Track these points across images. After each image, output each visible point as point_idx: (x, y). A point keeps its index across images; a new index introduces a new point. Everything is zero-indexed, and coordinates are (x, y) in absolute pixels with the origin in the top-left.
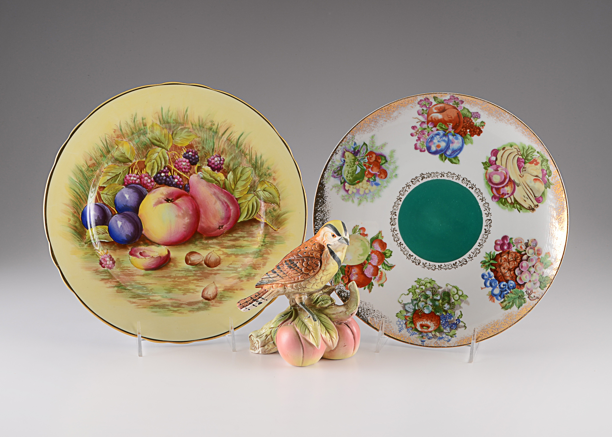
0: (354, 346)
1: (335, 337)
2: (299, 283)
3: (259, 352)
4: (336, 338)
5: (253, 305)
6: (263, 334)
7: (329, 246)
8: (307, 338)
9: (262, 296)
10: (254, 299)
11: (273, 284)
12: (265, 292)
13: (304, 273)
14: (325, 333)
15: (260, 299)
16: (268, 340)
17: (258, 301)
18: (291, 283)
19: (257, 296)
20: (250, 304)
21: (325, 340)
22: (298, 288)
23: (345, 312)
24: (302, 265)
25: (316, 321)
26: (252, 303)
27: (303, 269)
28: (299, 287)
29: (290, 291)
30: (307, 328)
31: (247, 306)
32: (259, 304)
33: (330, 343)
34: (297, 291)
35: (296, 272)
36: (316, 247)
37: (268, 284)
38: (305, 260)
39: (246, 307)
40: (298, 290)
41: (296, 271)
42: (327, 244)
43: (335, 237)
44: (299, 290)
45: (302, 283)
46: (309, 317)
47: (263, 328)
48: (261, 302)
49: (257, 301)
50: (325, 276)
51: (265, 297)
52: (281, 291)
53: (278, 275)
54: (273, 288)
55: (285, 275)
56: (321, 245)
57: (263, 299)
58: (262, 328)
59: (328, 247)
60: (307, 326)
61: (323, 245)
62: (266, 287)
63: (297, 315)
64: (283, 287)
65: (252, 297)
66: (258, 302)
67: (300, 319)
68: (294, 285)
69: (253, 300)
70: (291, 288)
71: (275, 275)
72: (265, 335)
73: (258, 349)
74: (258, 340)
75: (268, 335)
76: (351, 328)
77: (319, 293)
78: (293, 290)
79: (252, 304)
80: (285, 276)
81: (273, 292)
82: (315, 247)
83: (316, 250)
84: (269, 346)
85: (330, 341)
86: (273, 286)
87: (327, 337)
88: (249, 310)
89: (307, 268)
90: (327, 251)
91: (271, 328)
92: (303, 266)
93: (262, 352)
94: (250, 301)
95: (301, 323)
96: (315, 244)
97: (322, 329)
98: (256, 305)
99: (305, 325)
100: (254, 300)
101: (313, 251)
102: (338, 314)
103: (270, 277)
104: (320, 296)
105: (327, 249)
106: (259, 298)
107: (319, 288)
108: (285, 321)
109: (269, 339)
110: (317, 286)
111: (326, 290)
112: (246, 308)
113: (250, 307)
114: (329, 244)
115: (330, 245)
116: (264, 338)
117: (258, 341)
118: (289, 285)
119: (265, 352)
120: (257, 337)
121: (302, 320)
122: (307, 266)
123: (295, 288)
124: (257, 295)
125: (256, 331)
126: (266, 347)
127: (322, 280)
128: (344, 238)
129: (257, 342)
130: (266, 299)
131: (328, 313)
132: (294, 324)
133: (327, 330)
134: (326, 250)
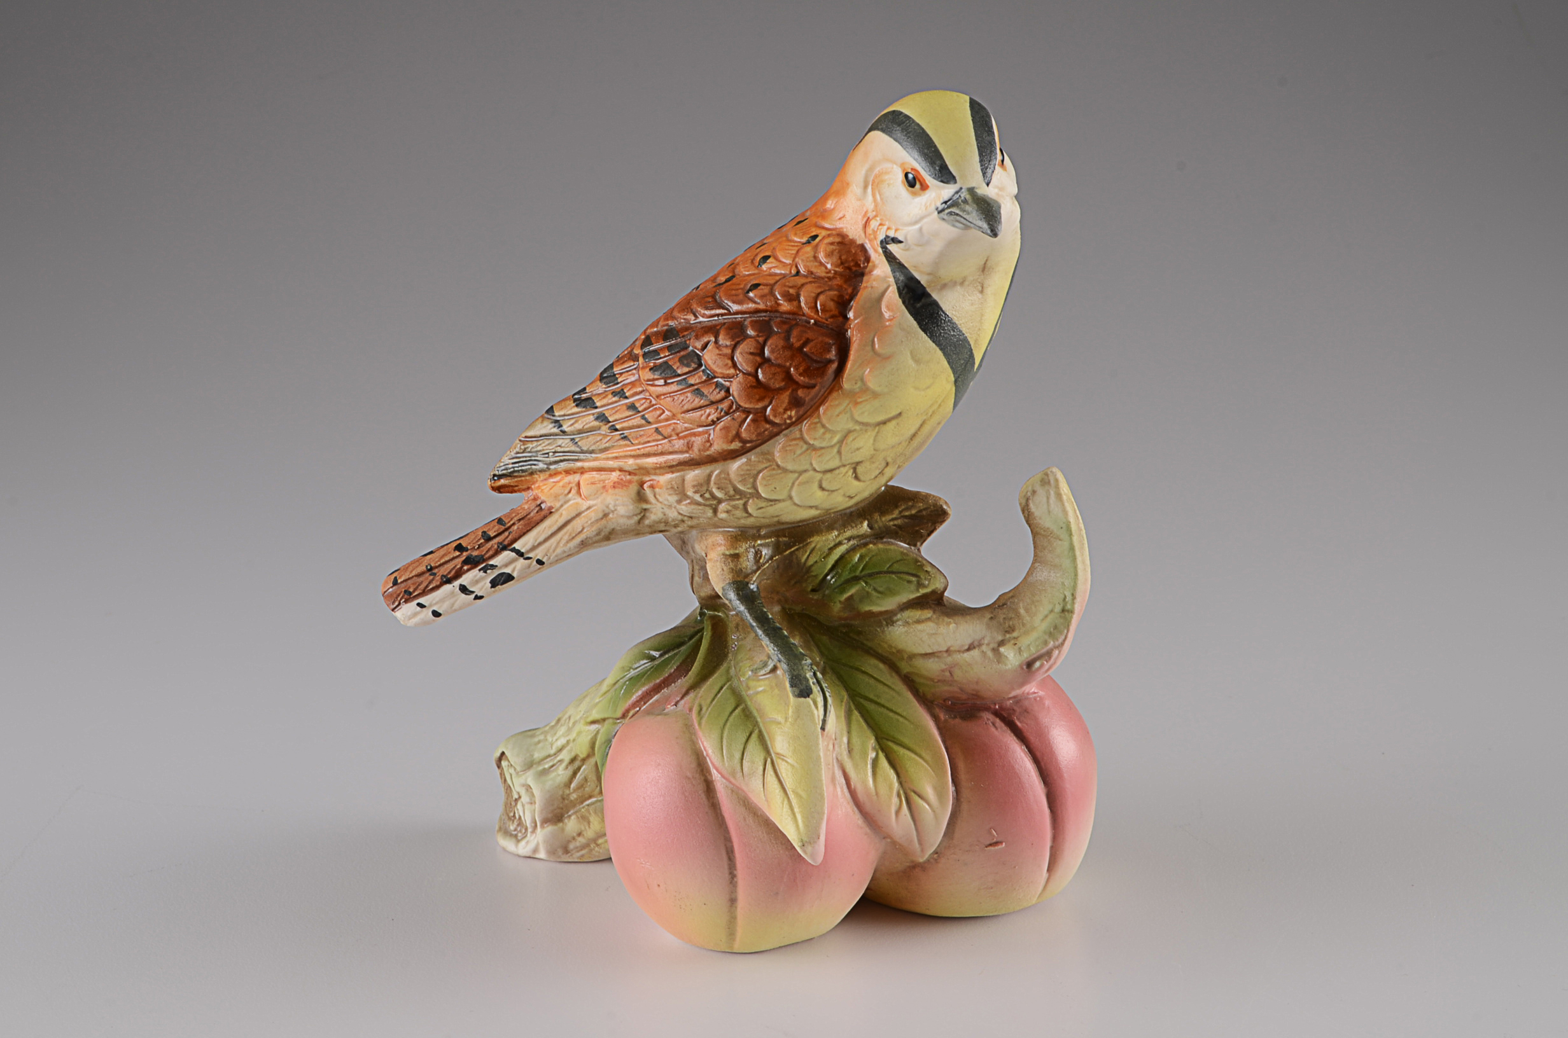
0: (1048, 844)
1: (929, 792)
2: (716, 470)
3: (535, 850)
4: (941, 795)
5: (464, 589)
6: (560, 750)
7: (892, 247)
8: (756, 794)
9: (515, 540)
10: (475, 553)
11: (582, 471)
12: (538, 518)
13: (739, 407)
14: (875, 762)
15: (507, 555)
16: (581, 786)
17: (493, 567)
18: (671, 468)
19: (489, 539)
20: (449, 581)
21: (868, 807)
22: (713, 497)
23: (995, 651)
24: (732, 359)
25: (805, 693)
26: (458, 574)
27: (735, 388)
28: (719, 494)
29: (672, 514)
30: (754, 736)
31: (424, 593)
32: (494, 583)
33: (900, 824)
34: (710, 513)
35: (698, 402)
36: (821, 256)
37: (557, 473)
38: (750, 332)
39: (421, 600)
40: (715, 511)
41: (698, 392)
42: (882, 237)
43: (924, 187)
44: (723, 506)
45: (735, 466)
46: (774, 669)
47: (562, 721)
48: (508, 570)
49: (485, 570)
50: (871, 434)
51: (534, 548)
52: (622, 510)
53: (602, 418)
54: (579, 493)
55: (637, 420)
56: (853, 242)
57: (520, 554)
58: (559, 720)
59: (890, 258)
60: (756, 724)
61: (862, 247)
62: (546, 490)
63: (719, 653)
64: (634, 488)
65: (464, 543)
66: (492, 574)
67: (729, 680)
68: (693, 475)
69: (465, 562)
70: (673, 499)
71: (588, 419)
72: (565, 756)
73: (534, 831)
74: (530, 782)
75: (584, 760)
76: (1032, 738)
77: (848, 533)
78: (685, 508)
79: (457, 583)
80: (639, 426)
81: (578, 515)
82: (815, 258)
83: (820, 272)
84: (584, 819)
85: (898, 812)
86: (578, 484)
87: (883, 790)
88: (436, 614)
89: (756, 376)
90: (885, 279)
91: (593, 722)
92: (735, 366)
93: (552, 852)
94: (450, 566)
95: (732, 703)
96: (815, 237)
97: (856, 740)
98: (477, 590)
99: (748, 715)
100: (472, 562)
101: (800, 281)
102: (958, 657)
103: (564, 432)
104: (852, 550)
105: (881, 270)
106: (504, 548)
107: (840, 502)
108: (657, 689)
109: (586, 779)
110: (821, 488)
111: (889, 519)
112: (421, 605)
113: (442, 600)
114: (892, 234)
115: (895, 241)
116: (561, 774)
117: (528, 788)
118: (665, 479)
119: (566, 851)
120: (529, 765)
121: (735, 683)
122: (760, 366)
123: (697, 497)
124: (492, 534)
125: (530, 733)
126: (571, 825)
127: (850, 457)
128: (971, 191)
129: (525, 799)
130: (538, 554)
131: (899, 651)
132: (691, 710)
133: (883, 749)
134: (876, 272)
